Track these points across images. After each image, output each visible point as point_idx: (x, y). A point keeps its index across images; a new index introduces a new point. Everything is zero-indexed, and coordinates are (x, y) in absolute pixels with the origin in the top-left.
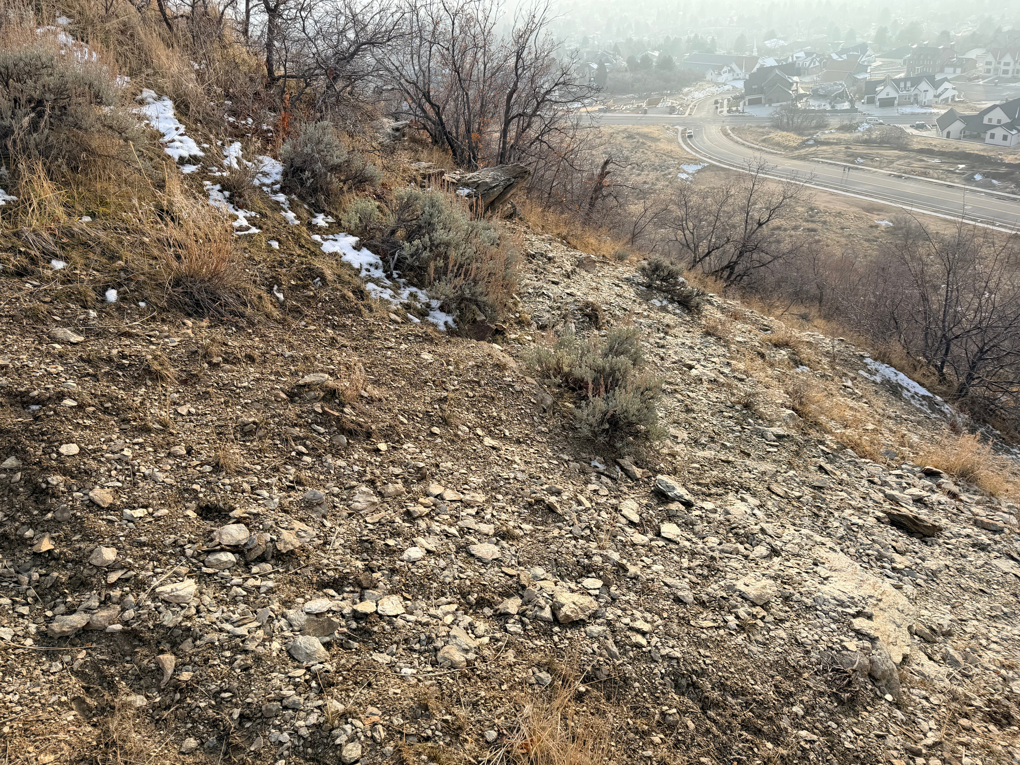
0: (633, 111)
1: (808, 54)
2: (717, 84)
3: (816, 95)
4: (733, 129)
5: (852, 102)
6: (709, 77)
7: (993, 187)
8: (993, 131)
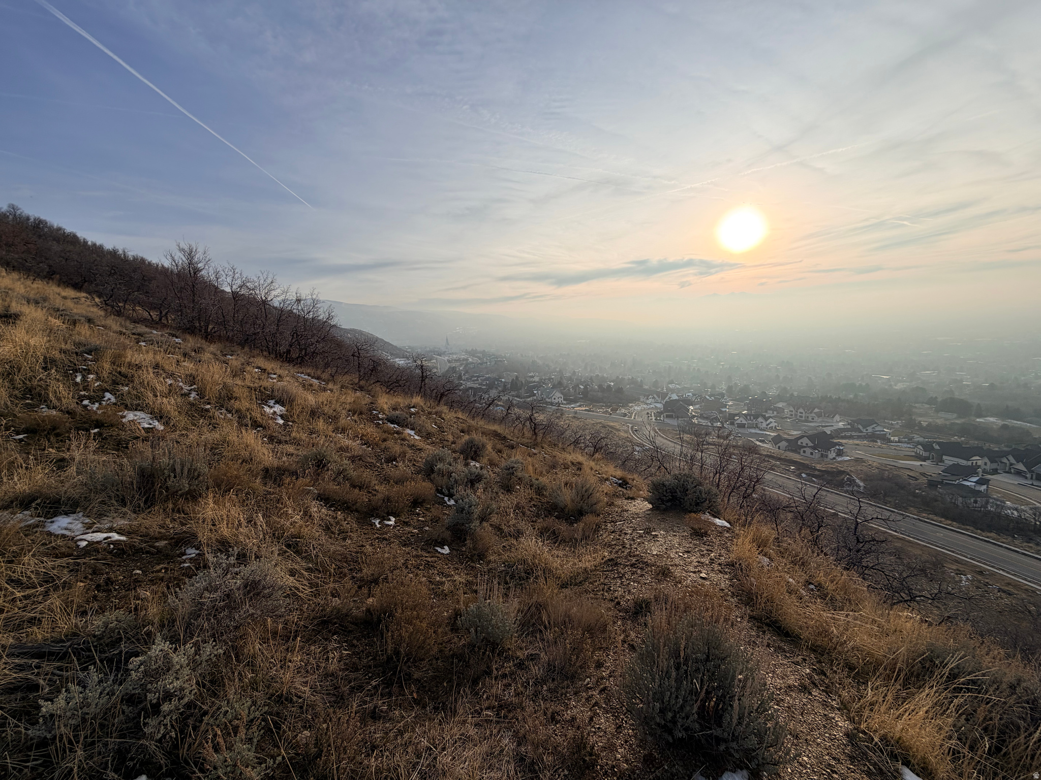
0: (603, 413)
1: (694, 395)
2: (647, 404)
4: (659, 430)
5: (722, 422)
6: (642, 400)
7: (814, 482)
8: (805, 449)
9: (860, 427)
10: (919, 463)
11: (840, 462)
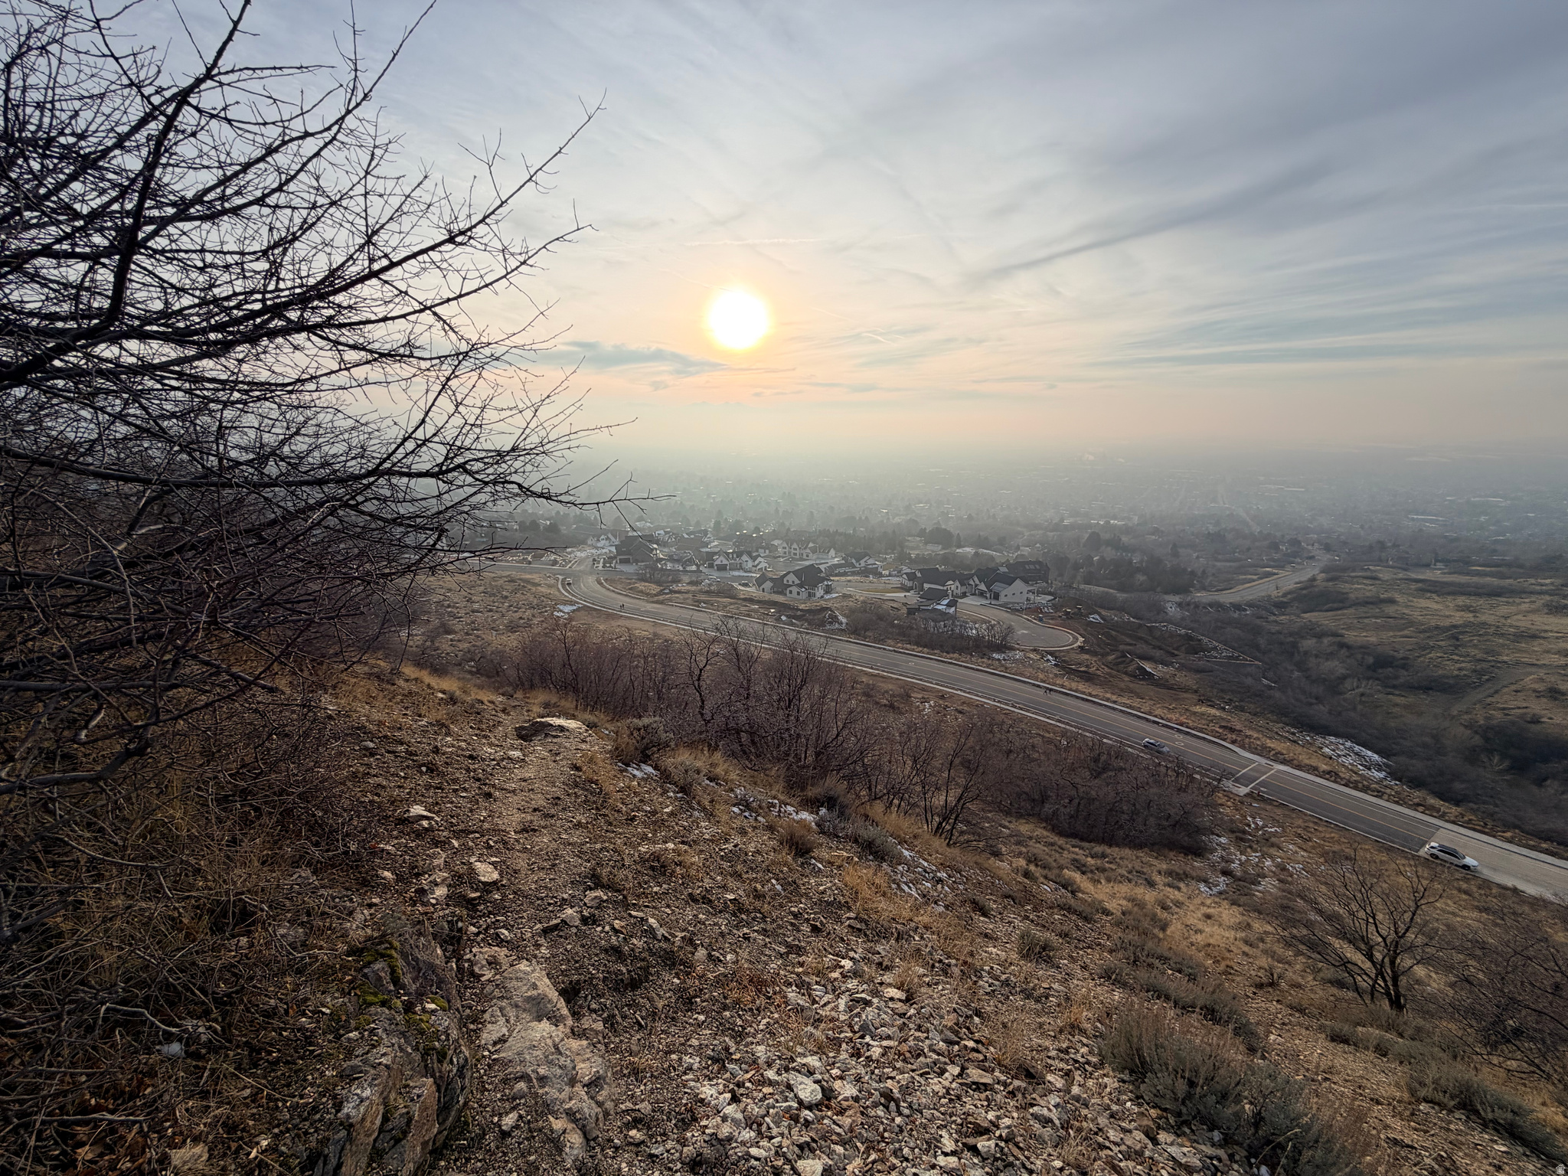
1: (666, 532)
2: (595, 548)
3: (671, 559)
4: (606, 580)
6: (589, 542)
7: (792, 624)
8: (790, 588)
9: (854, 561)
10: (902, 595)
11: (826, 600)
